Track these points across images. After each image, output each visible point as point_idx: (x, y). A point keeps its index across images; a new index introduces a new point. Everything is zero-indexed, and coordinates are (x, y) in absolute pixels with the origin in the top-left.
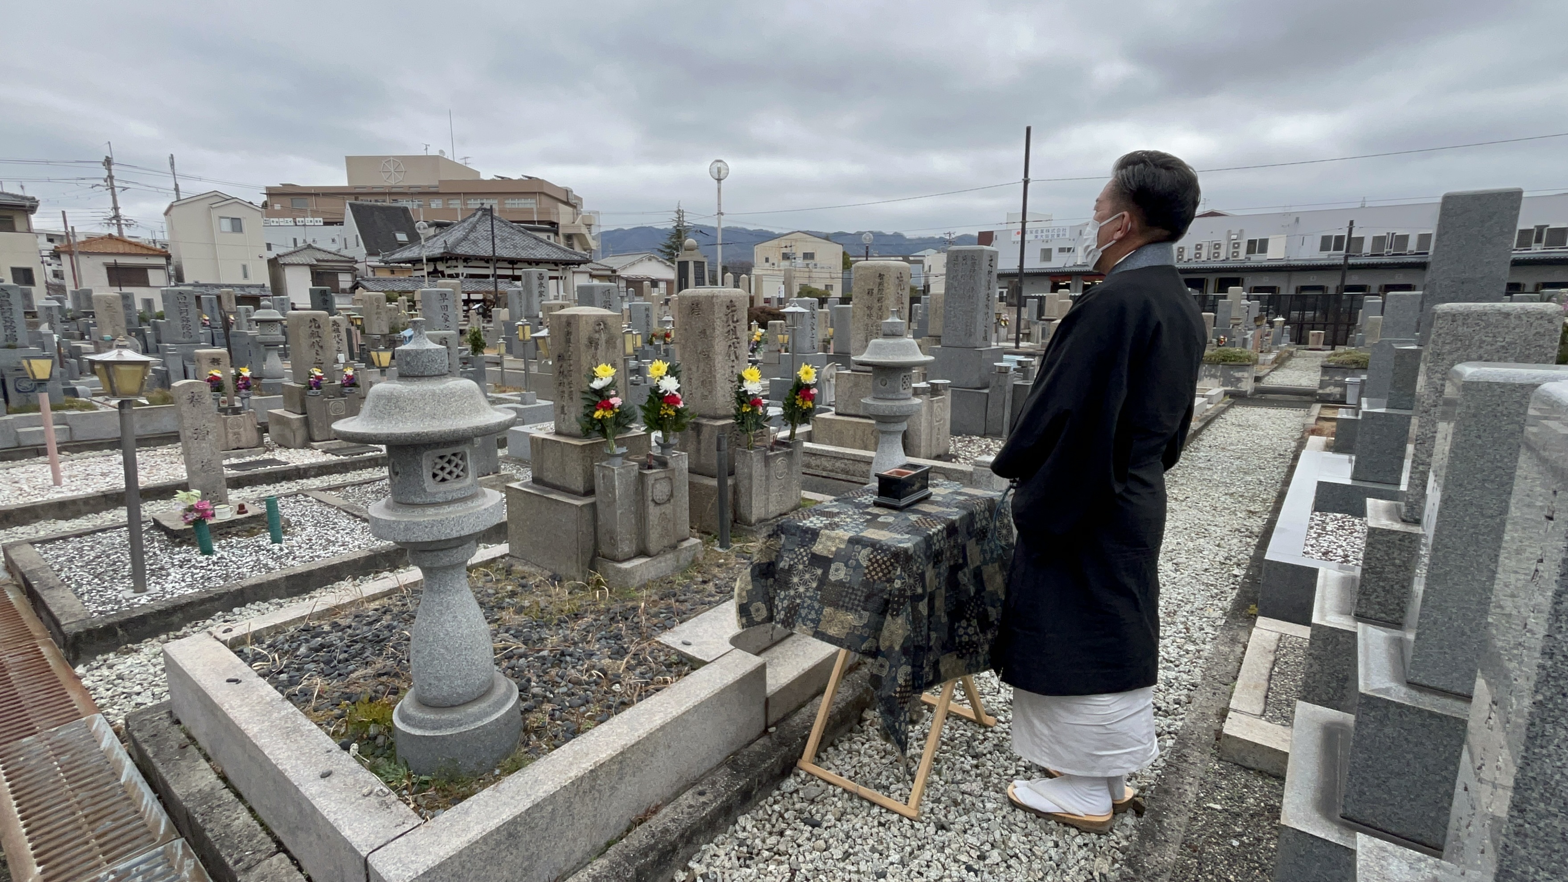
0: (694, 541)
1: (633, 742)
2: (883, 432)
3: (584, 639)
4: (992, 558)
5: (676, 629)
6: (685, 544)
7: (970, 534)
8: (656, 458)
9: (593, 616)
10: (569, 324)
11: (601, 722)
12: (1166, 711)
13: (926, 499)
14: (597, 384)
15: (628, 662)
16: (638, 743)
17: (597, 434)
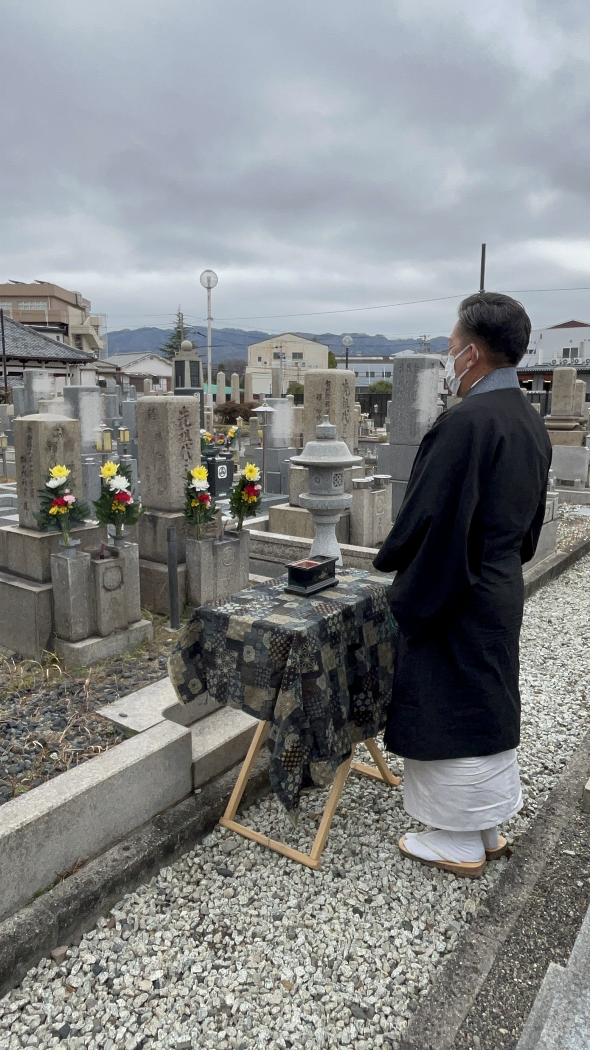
0: (144, 622)
1: (59, 804)
2: (318, 524)
3: (31, 713)
4: (386, 638)
5: (116, 702)
6: (137, 625)
7: (367, 617)
8: (109, 549)
9: (44, 691)
10: (30, 429)
11: (35, 787)
12: (551, 770)
13: (333, 586)
14: (52, 484)
15: (67, 733)
16: (64, 805)
17: (52, 528)
